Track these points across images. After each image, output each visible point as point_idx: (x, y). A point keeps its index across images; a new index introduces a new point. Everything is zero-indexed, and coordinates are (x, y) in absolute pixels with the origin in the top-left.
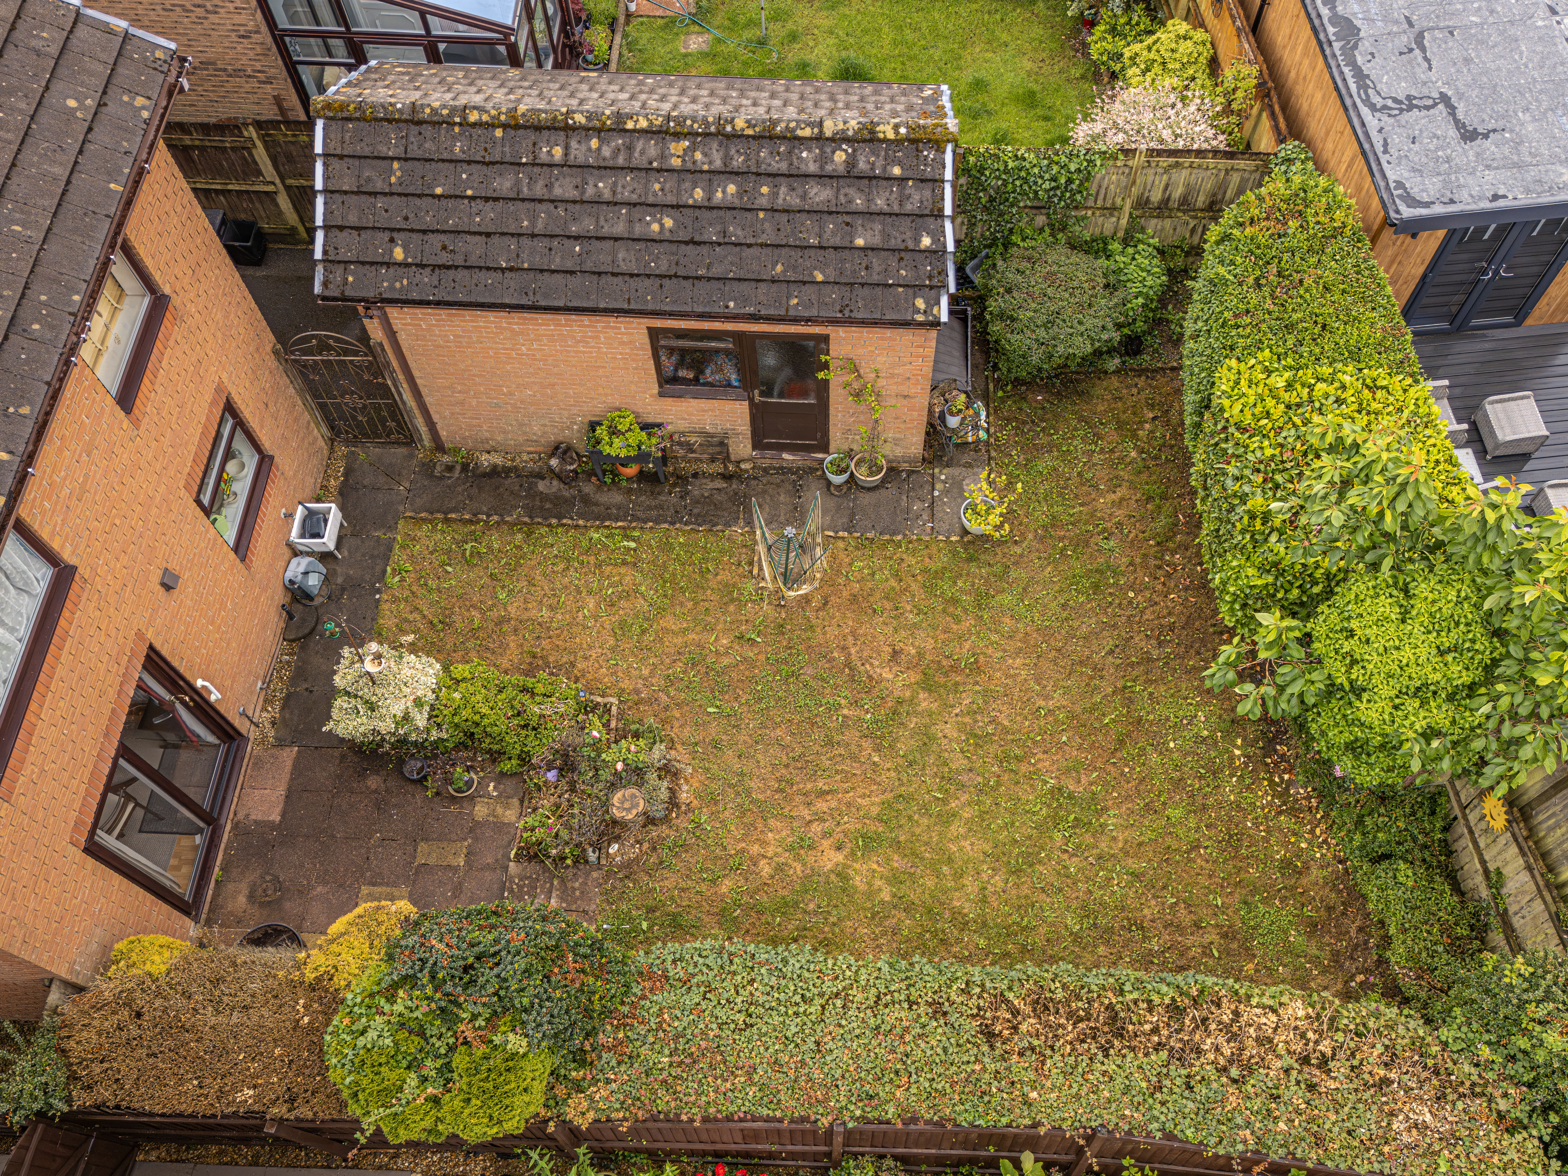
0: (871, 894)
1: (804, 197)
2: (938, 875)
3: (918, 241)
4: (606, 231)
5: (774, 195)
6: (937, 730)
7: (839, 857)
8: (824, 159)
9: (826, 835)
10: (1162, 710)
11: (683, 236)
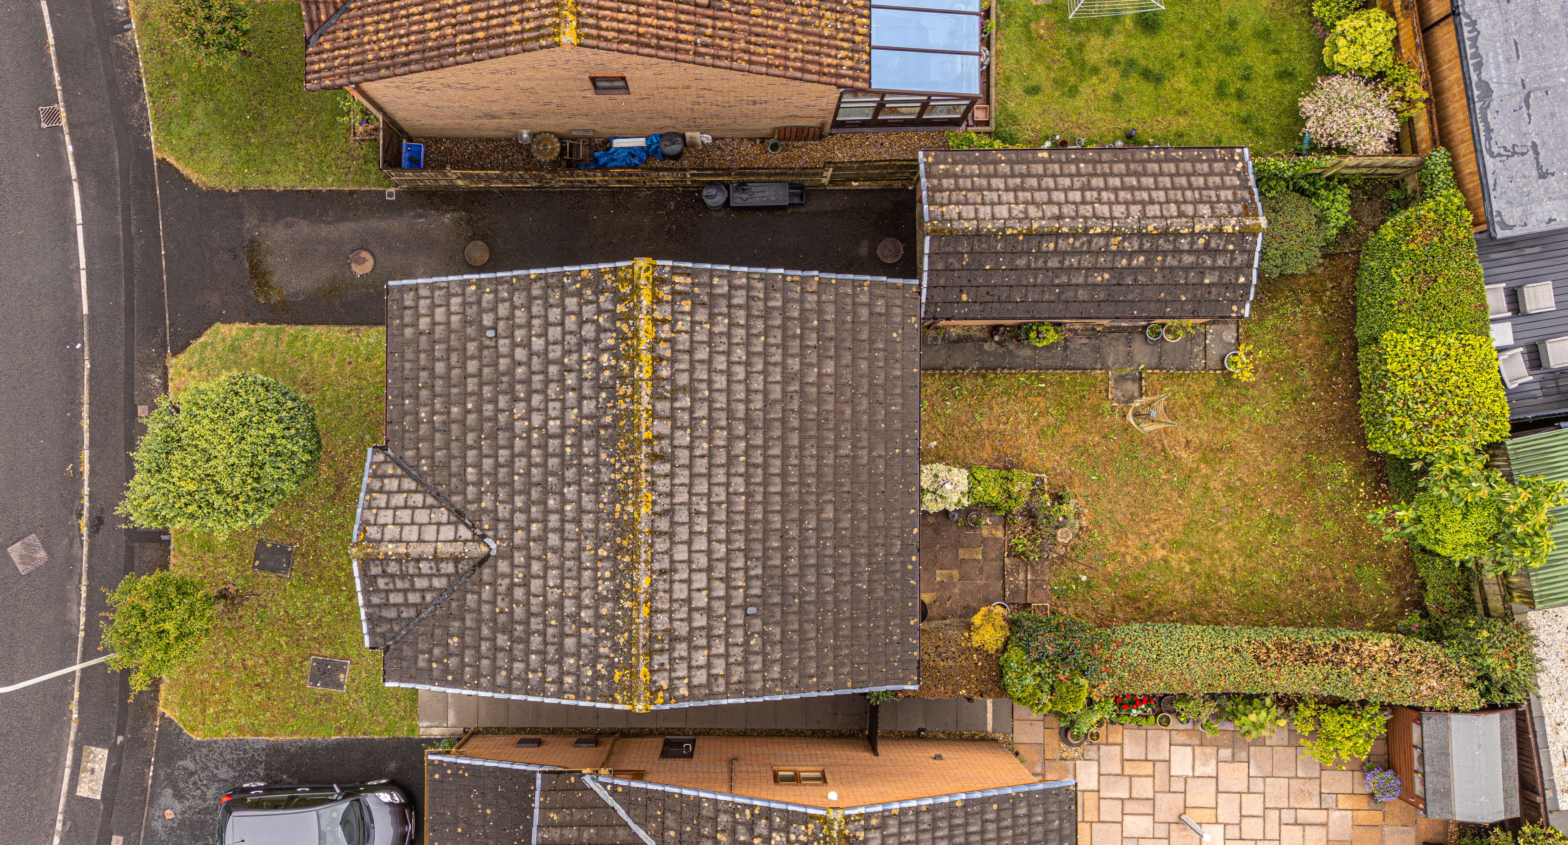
0: (1180, 569)
1: (1180, 261)
2: (1212, 559)
3: (1237, 279)
4: (1074, 281)
5: (1164, 260)
6: (1211, 485)
7: (1164, 552)
8: (1192, 243)
9: (1157, 542)
10: (1326, 469)
11: (1114, 282)
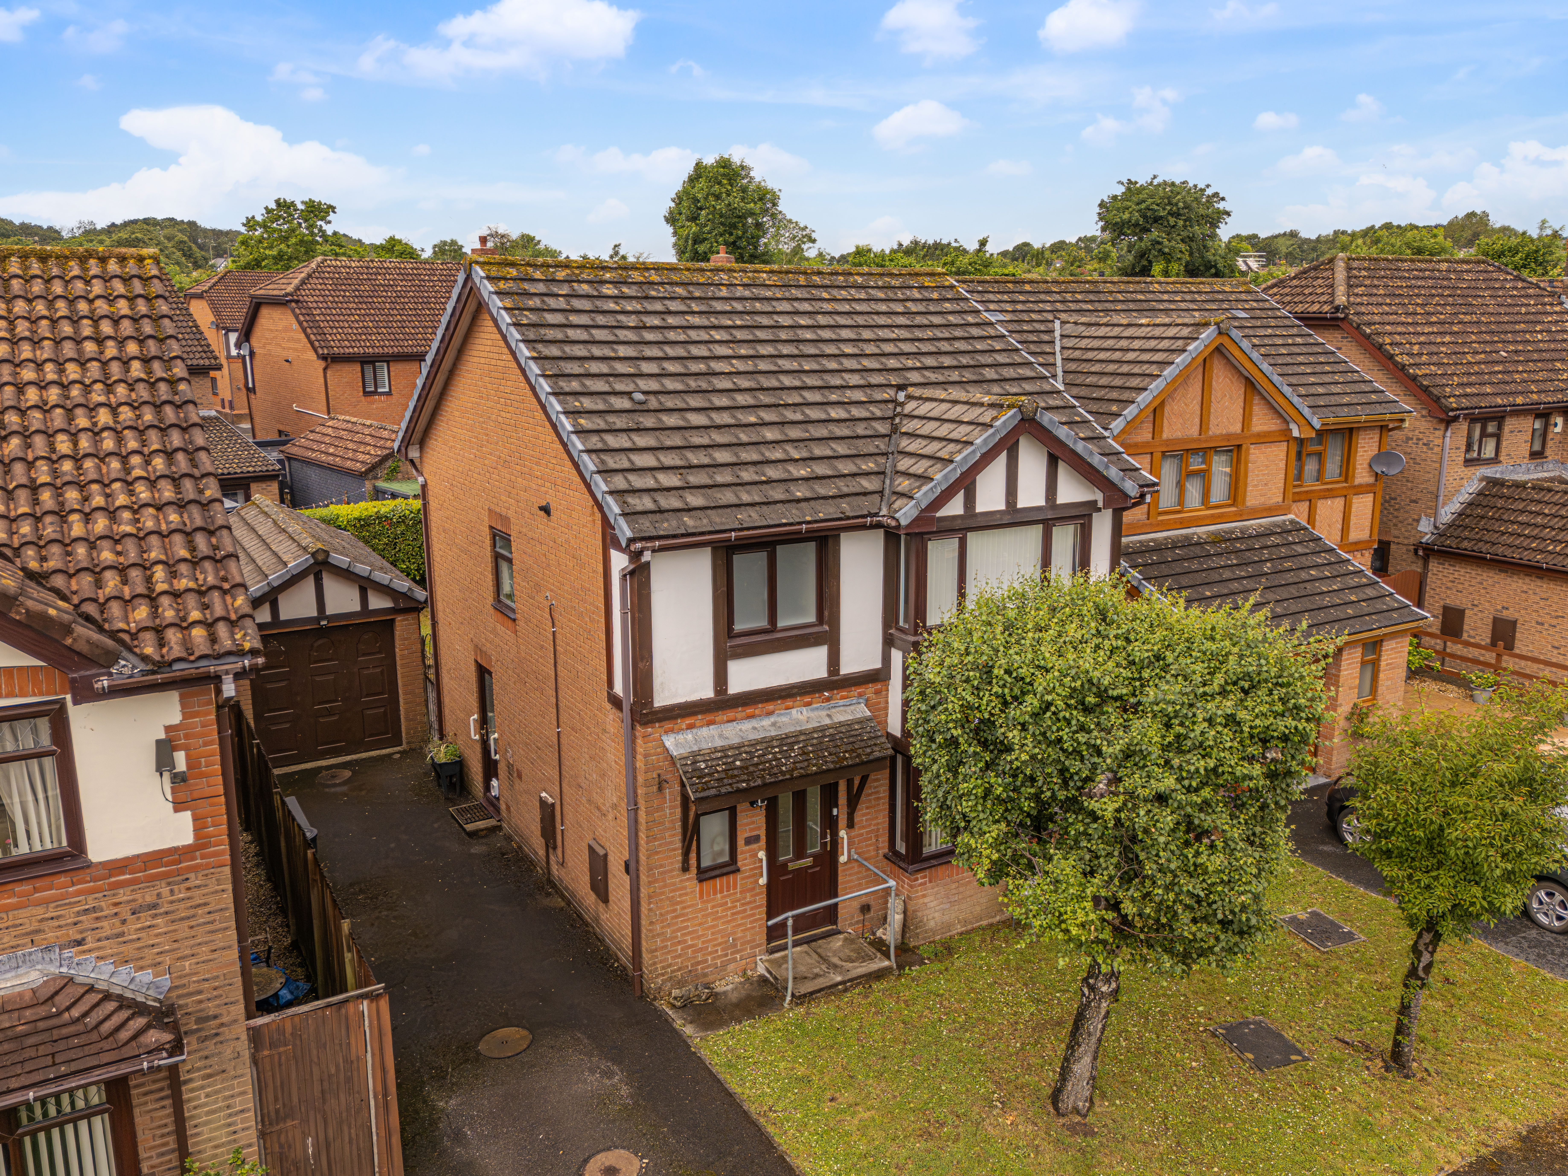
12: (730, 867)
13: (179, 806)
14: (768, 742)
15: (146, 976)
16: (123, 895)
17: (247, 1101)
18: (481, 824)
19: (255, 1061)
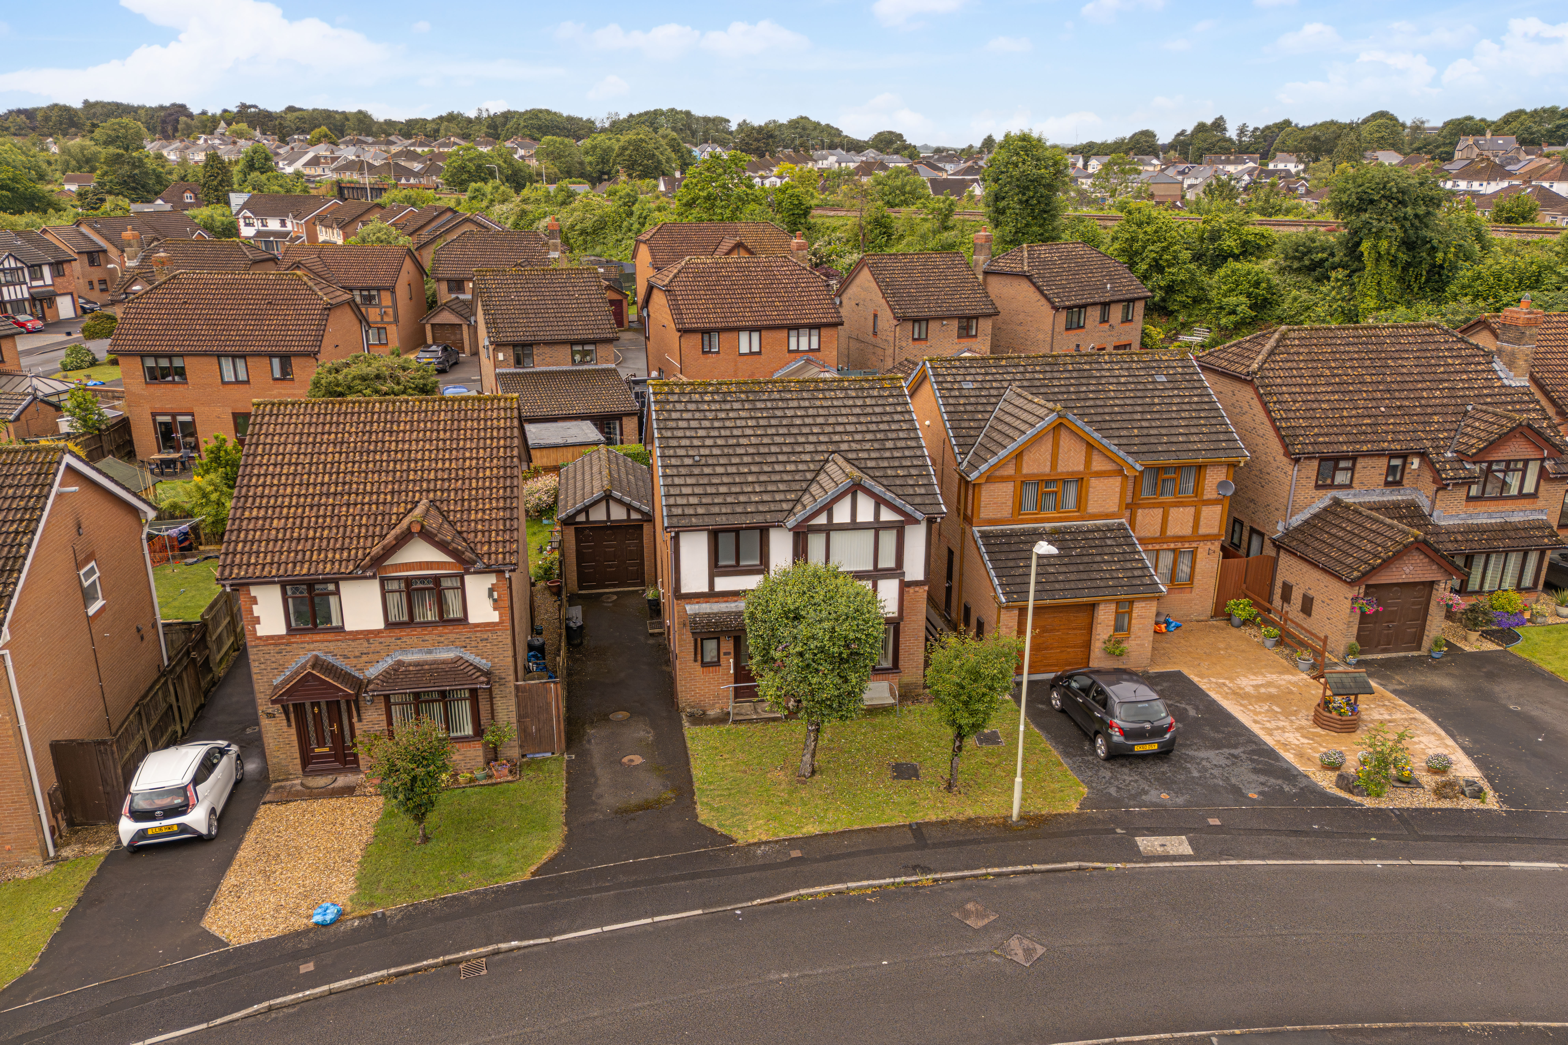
12: (717, 663)
13: (495, 609)
14: (729, 613)
15: (484, 661)
16: (478, 634)
17: (513, 708)
18: (656, 631)
19: (517, 696)
